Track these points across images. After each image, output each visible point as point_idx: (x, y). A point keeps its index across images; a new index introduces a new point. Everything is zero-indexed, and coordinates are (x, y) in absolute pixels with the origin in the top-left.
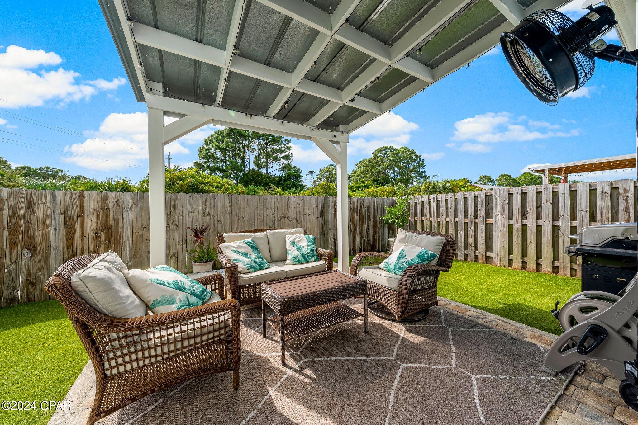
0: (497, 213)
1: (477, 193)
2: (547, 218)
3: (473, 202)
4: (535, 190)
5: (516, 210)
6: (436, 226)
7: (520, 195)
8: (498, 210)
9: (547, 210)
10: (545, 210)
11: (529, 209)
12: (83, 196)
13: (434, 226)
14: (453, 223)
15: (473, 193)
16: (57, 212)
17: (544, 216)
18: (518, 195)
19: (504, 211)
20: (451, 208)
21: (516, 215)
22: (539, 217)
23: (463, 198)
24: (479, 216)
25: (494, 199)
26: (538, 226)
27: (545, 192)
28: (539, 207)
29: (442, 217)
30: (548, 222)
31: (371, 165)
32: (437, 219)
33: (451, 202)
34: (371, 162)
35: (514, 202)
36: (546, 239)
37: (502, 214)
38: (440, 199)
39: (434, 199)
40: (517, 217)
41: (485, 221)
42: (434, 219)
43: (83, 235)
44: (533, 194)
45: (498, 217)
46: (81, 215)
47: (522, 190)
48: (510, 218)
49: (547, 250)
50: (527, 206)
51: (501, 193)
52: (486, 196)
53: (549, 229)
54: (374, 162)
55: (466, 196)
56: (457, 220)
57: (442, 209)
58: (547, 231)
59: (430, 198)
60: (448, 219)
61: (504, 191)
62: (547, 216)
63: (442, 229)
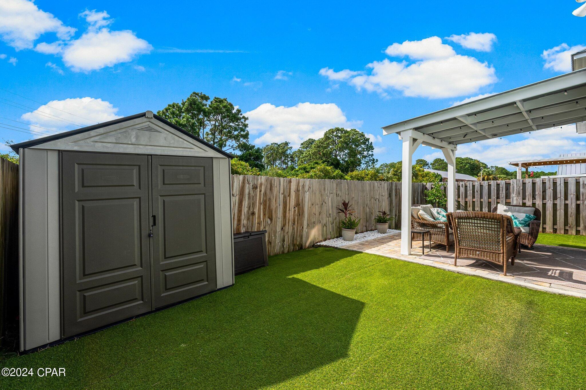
0: (514, 195)
1: (499, 182)
2: (550, 199)
3: (496, 188)
4: (542, 181)
5: (528, 194)
6: (464, 205)
7: (531, 184)
8: (515, 193)
9: (549, 194)
10: (548, 193)
11: (537, 193)
12: (291, 182)
13: (462, 206)
14: (479, 202)
15: (495, 181)
16: (280, 193)
17: (547, 198)
18: (530, 184)
19: (519, 194)
20: (477, 192)
21: (528, 197)
22: (544, 198)
23: (487, 184)
24: (500, 197)
25: (511, 187)
26: (543, 204)
27: (548, 182)
28: (544, 191)
29: (470, 198)
30: (550, 201)
31: (322, 146)
32: (465, 200)
33: (478, 187)
34: (322, 143)
35: (526, 188)
36: (549, 211)
37: (518, 196)
38: (468, 185)
39: (462, 185)
40: (529, 198)
41: (505, 201)
42: (462, 199)
43: (289, 210)
44: (540, 184)
45: (515, 198)
46: (289, 195)
47: (533, 181)
48: (524, 198)
49: (550, 219)
50: (536, 191)
51: (517, 182)
52: (506, 184)
53: (551, 206)
54: (325, 143)
55: (490, 184)
56: (482, 200)
57: (470, 192)
58: (549, 207)
59: (459, 184)
60: (474, 200)
61: (519, 181)
62: (550, 198)
63: (470, 206)
